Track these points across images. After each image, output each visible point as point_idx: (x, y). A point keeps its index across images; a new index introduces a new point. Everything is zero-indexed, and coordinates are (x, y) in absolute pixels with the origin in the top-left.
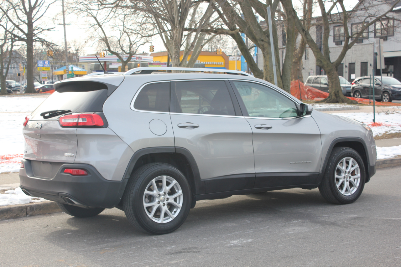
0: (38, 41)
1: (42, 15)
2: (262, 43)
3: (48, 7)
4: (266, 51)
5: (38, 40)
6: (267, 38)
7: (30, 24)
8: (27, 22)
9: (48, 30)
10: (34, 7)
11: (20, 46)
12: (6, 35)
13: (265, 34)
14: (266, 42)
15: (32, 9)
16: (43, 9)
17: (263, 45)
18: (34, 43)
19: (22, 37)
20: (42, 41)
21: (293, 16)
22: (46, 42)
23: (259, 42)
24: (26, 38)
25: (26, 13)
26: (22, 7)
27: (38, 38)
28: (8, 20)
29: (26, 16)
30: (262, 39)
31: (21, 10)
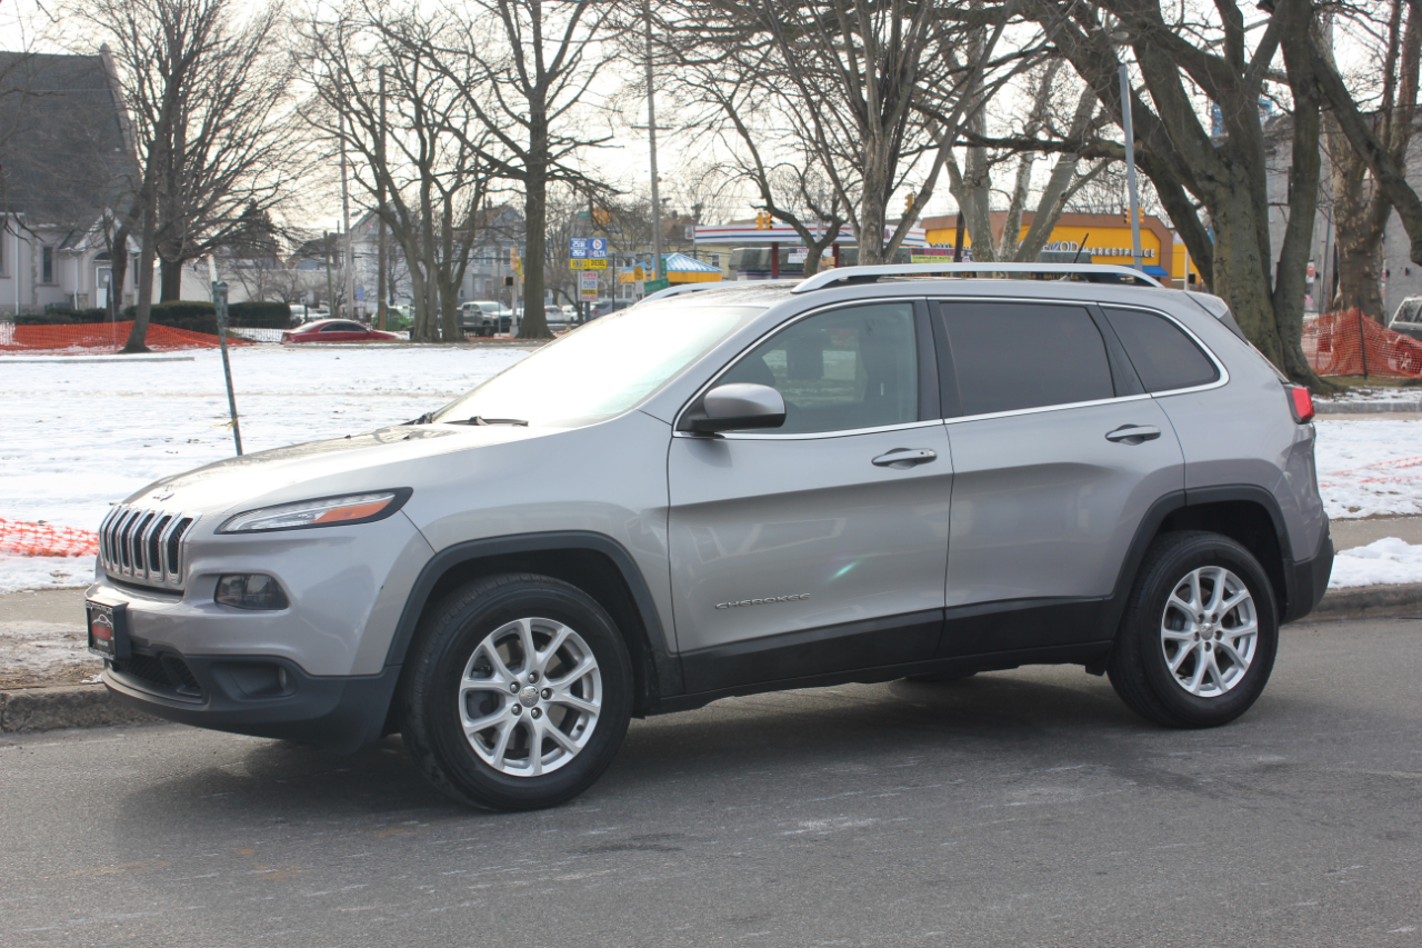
0: (561, 178)
1: (576, 100)
2: (1210, 186)
3: (594, 74)
4: (1220, 214)
5: (560, 174)
6: (1226, 171)
7: (538, 127)
8: (528, 118)
9: (591, 143)
10: (554, 73)
11: (507, 193)
12: (463, 158)
13: (1219, 157)
14: (1223, 184)
15: (545, 78)
16: (577, 80)
17: (1212, 195)
18: (548, 184)
19: (512, 164)
20: (573, 178)
21: (1311, 98)
22: (587, 181)
23: (1199, 184)
24: (524, 169)
25: (528, 92)
26: (515, 74)
27: (563, 169)
28: (473, 112)
29: (526, 100)
30: (1210, 173)
31: (512, 81)
